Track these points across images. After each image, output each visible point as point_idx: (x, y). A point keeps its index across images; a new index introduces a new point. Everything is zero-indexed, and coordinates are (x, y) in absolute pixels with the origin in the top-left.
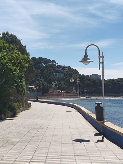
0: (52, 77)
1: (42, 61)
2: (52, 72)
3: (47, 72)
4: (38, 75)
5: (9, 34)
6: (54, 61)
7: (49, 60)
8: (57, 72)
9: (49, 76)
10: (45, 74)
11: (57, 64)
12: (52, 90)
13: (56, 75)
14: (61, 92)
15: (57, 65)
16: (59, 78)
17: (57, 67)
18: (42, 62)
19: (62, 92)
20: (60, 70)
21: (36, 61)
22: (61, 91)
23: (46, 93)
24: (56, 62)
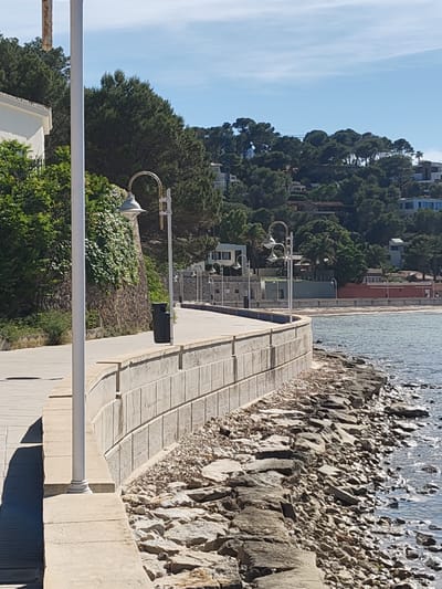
0: (390, 216)
1: (352, 145)
2: (392, 193)
3: (370, 194)
4: (332, 209)
5: (123, 79)
6: (402, 144)
7: (385, 139)
8: (415, 191)
9: (377, 211)
10: (360, 199)
11: (419, 154)
12: (380, 271)
13: (409, 206)
14: (420, 280)
15: (420, 163)
16: (419, 217)
17: (417, 169)
18: (349, 149)
19: (427, 277)
20: (432, 181)
21: (325, 147)
22: (420, 276)
23: (350, 284)
24: (412, 150)
